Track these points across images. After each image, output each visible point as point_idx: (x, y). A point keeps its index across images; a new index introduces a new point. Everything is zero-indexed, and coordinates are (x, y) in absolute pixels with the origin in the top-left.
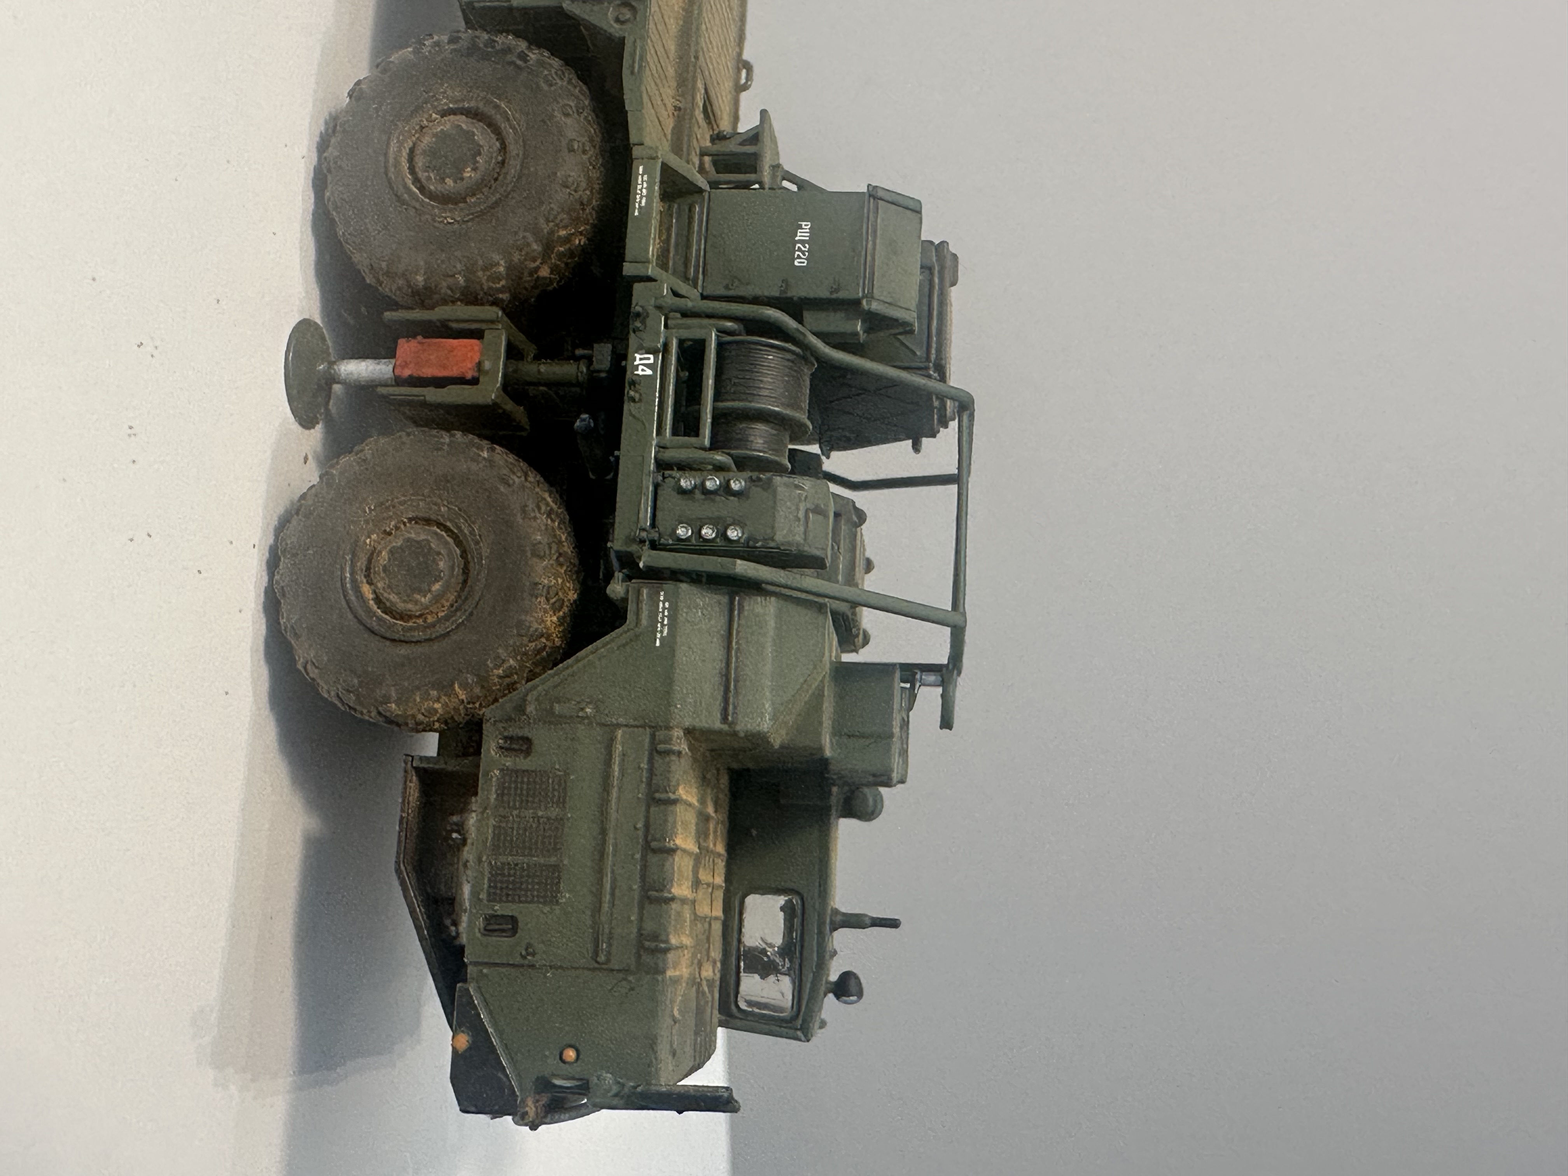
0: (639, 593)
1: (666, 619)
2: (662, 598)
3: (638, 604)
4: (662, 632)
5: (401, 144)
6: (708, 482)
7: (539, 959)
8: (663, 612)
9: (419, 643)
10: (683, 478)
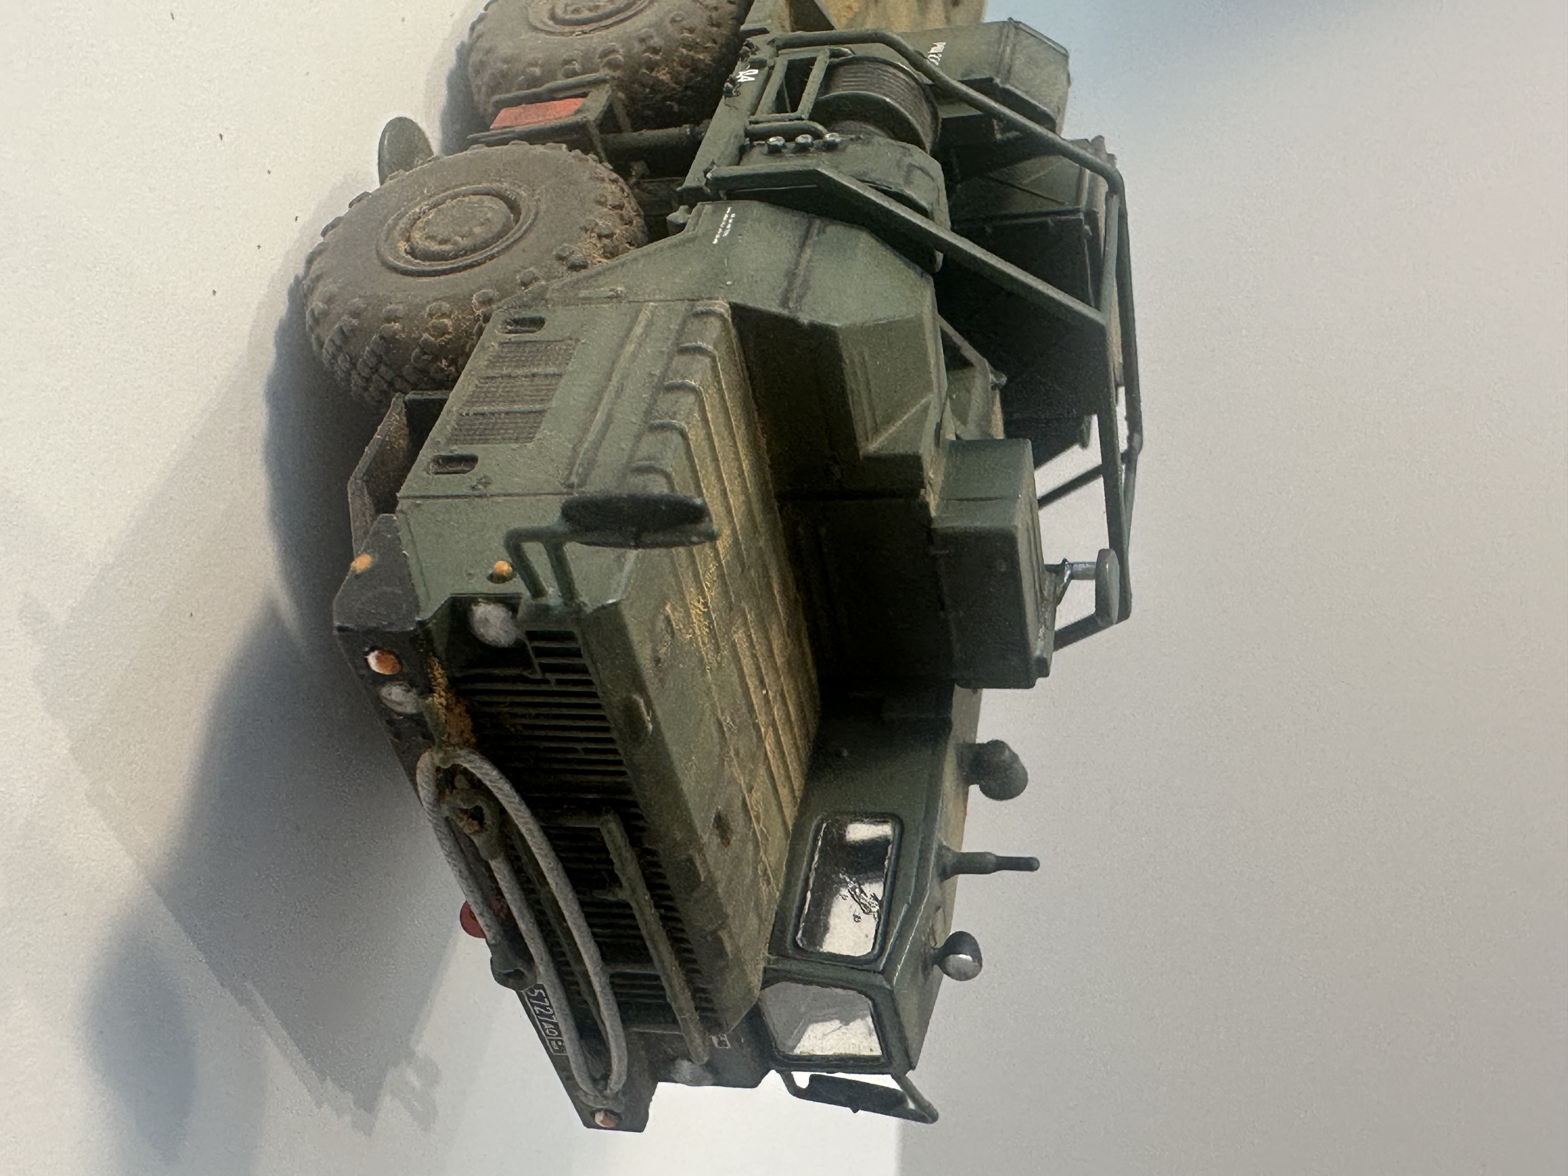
0: (703, 212)
1: (728, 227)
2: (727, 213)
3: (699, 222)
4: (722, 233)
6: (800, 139)
7: (493, 489)
8: (727, 222)
9: (444, 272)
10: (771, 140)
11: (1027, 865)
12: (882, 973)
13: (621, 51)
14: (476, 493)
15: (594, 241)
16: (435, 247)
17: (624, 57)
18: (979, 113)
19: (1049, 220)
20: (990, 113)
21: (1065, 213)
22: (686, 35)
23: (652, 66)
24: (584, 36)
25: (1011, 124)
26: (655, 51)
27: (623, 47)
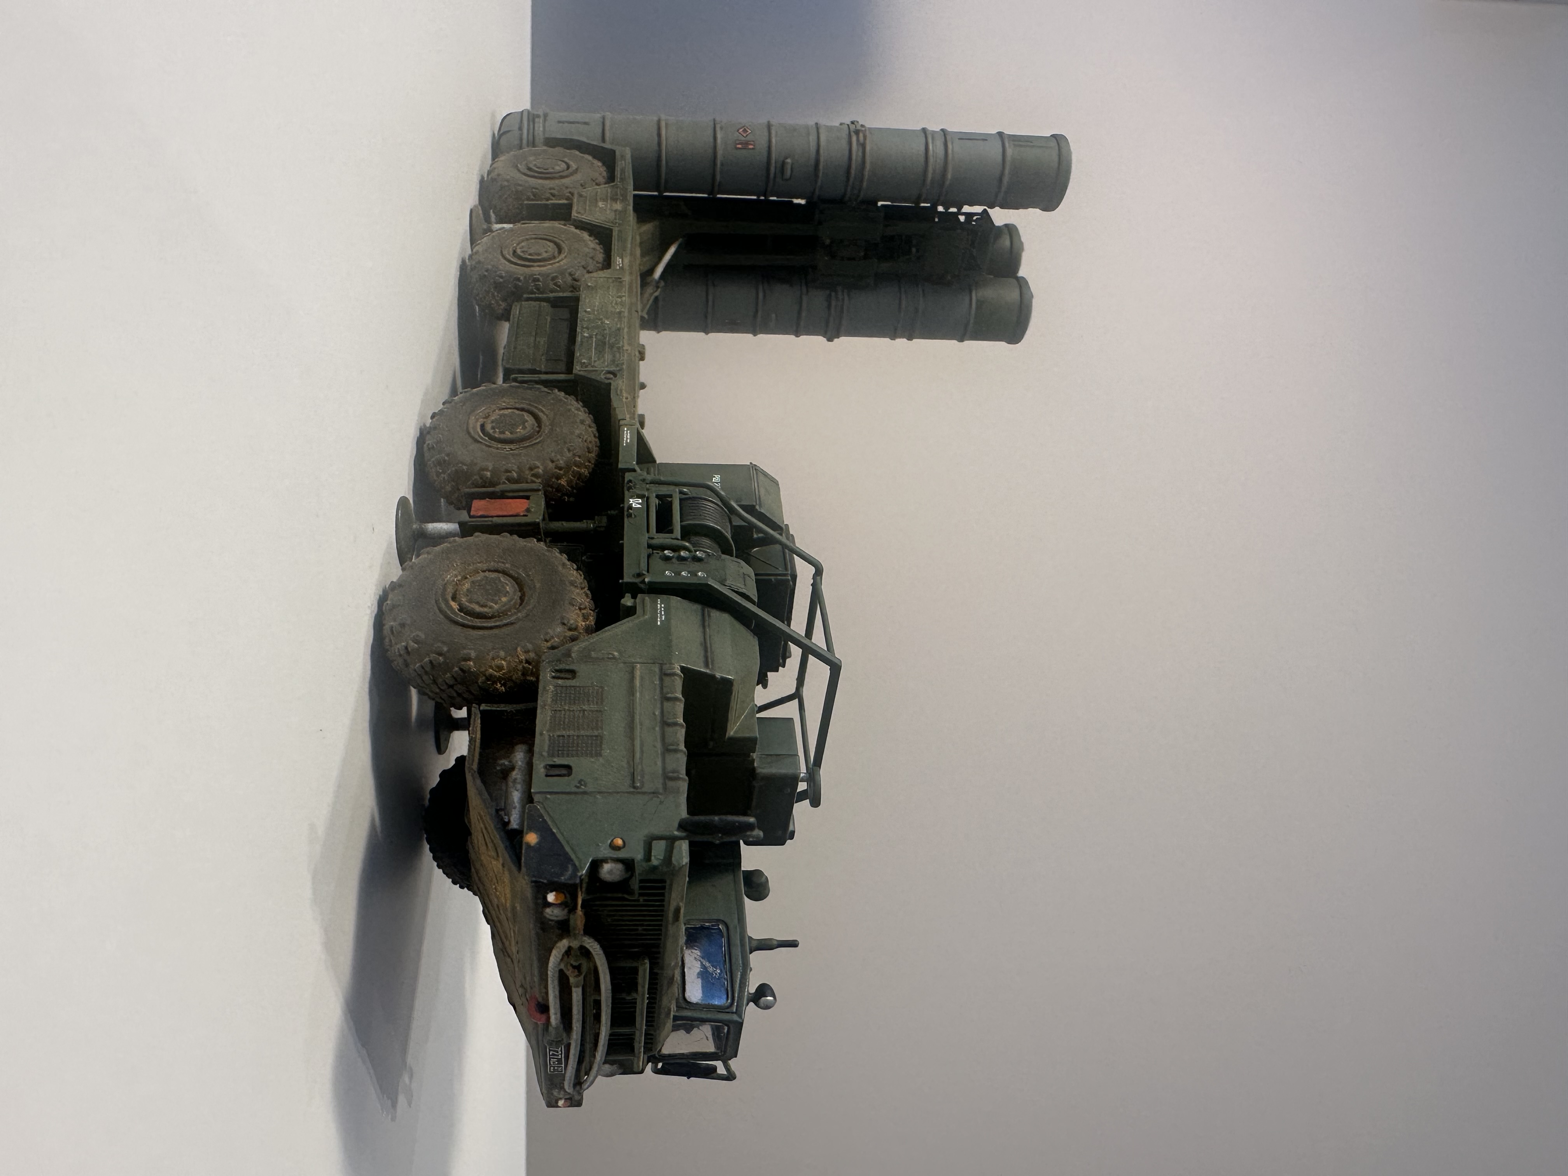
0: (643, 601)
1: (663, 612)
2: (659, 602)
3: (644, 608)
4: (661, 618)
5: (477, 420)
6: (682, 553)
7: (590, 788)
8: (661, 609)
9: (491, 628)
10: (666, 552)
11: (793, 944)
12: (736, 1013)
13: (541, 467)
14: (580, 790)
15: (578, 611)
16: (478, 609)
17: (543, 471)
18: (746, 524)
19: (773, 578)
20: (752, 526)
21: (779, 575)
22: (577, 459)
23: (558, 477)
24: (511, 452)
25: (760, 530)
26: (560, 469)
27: (542, 465)
